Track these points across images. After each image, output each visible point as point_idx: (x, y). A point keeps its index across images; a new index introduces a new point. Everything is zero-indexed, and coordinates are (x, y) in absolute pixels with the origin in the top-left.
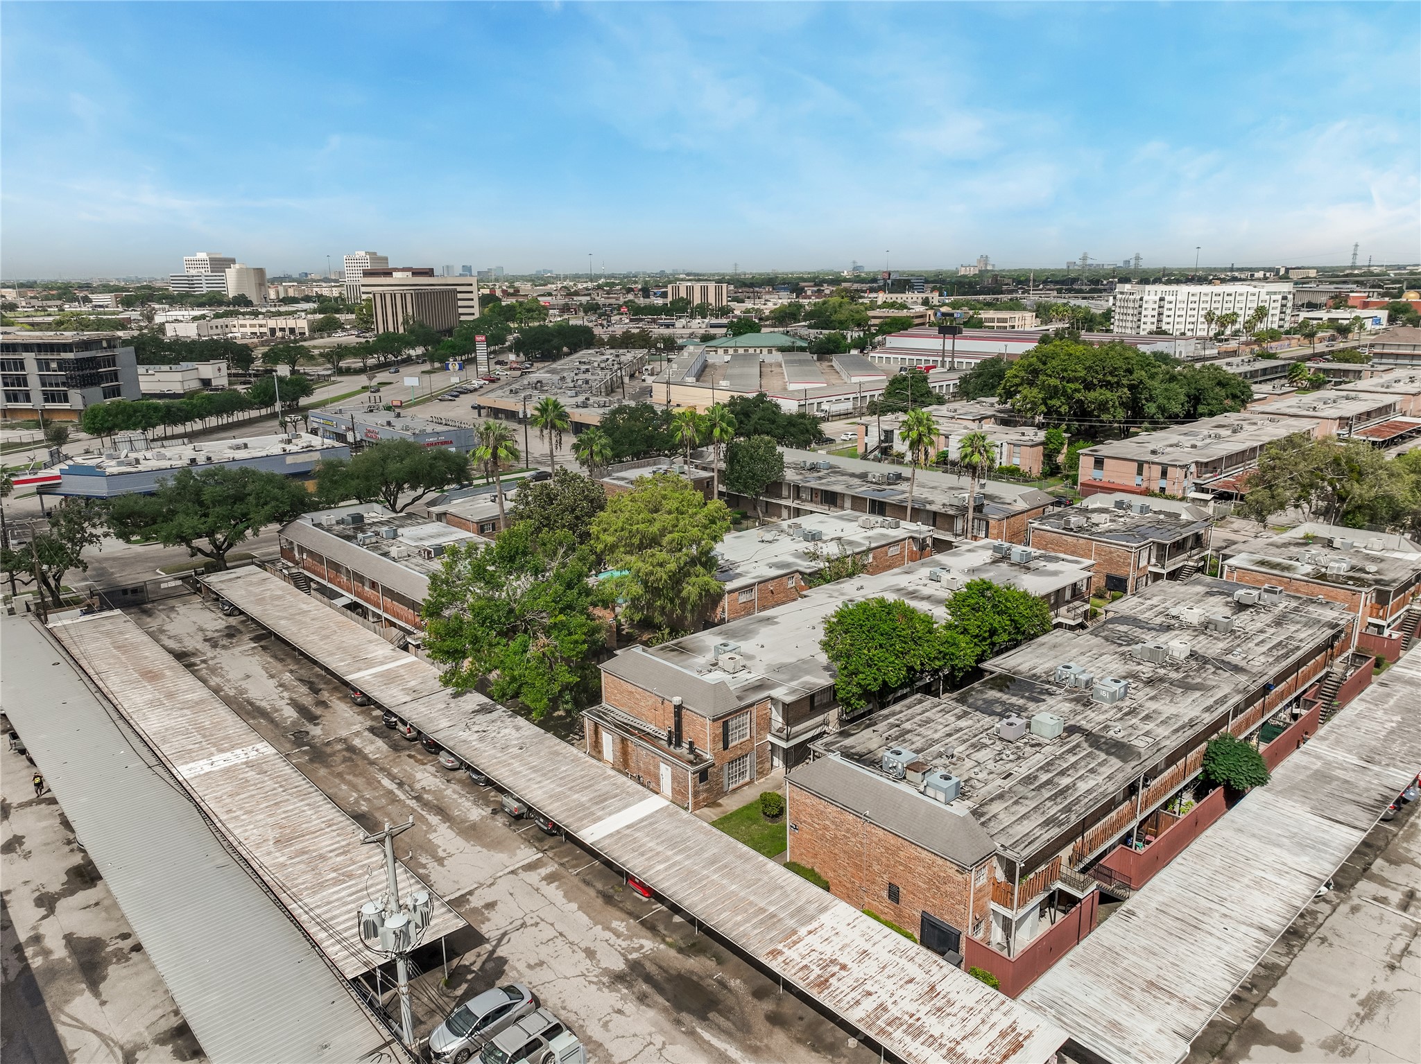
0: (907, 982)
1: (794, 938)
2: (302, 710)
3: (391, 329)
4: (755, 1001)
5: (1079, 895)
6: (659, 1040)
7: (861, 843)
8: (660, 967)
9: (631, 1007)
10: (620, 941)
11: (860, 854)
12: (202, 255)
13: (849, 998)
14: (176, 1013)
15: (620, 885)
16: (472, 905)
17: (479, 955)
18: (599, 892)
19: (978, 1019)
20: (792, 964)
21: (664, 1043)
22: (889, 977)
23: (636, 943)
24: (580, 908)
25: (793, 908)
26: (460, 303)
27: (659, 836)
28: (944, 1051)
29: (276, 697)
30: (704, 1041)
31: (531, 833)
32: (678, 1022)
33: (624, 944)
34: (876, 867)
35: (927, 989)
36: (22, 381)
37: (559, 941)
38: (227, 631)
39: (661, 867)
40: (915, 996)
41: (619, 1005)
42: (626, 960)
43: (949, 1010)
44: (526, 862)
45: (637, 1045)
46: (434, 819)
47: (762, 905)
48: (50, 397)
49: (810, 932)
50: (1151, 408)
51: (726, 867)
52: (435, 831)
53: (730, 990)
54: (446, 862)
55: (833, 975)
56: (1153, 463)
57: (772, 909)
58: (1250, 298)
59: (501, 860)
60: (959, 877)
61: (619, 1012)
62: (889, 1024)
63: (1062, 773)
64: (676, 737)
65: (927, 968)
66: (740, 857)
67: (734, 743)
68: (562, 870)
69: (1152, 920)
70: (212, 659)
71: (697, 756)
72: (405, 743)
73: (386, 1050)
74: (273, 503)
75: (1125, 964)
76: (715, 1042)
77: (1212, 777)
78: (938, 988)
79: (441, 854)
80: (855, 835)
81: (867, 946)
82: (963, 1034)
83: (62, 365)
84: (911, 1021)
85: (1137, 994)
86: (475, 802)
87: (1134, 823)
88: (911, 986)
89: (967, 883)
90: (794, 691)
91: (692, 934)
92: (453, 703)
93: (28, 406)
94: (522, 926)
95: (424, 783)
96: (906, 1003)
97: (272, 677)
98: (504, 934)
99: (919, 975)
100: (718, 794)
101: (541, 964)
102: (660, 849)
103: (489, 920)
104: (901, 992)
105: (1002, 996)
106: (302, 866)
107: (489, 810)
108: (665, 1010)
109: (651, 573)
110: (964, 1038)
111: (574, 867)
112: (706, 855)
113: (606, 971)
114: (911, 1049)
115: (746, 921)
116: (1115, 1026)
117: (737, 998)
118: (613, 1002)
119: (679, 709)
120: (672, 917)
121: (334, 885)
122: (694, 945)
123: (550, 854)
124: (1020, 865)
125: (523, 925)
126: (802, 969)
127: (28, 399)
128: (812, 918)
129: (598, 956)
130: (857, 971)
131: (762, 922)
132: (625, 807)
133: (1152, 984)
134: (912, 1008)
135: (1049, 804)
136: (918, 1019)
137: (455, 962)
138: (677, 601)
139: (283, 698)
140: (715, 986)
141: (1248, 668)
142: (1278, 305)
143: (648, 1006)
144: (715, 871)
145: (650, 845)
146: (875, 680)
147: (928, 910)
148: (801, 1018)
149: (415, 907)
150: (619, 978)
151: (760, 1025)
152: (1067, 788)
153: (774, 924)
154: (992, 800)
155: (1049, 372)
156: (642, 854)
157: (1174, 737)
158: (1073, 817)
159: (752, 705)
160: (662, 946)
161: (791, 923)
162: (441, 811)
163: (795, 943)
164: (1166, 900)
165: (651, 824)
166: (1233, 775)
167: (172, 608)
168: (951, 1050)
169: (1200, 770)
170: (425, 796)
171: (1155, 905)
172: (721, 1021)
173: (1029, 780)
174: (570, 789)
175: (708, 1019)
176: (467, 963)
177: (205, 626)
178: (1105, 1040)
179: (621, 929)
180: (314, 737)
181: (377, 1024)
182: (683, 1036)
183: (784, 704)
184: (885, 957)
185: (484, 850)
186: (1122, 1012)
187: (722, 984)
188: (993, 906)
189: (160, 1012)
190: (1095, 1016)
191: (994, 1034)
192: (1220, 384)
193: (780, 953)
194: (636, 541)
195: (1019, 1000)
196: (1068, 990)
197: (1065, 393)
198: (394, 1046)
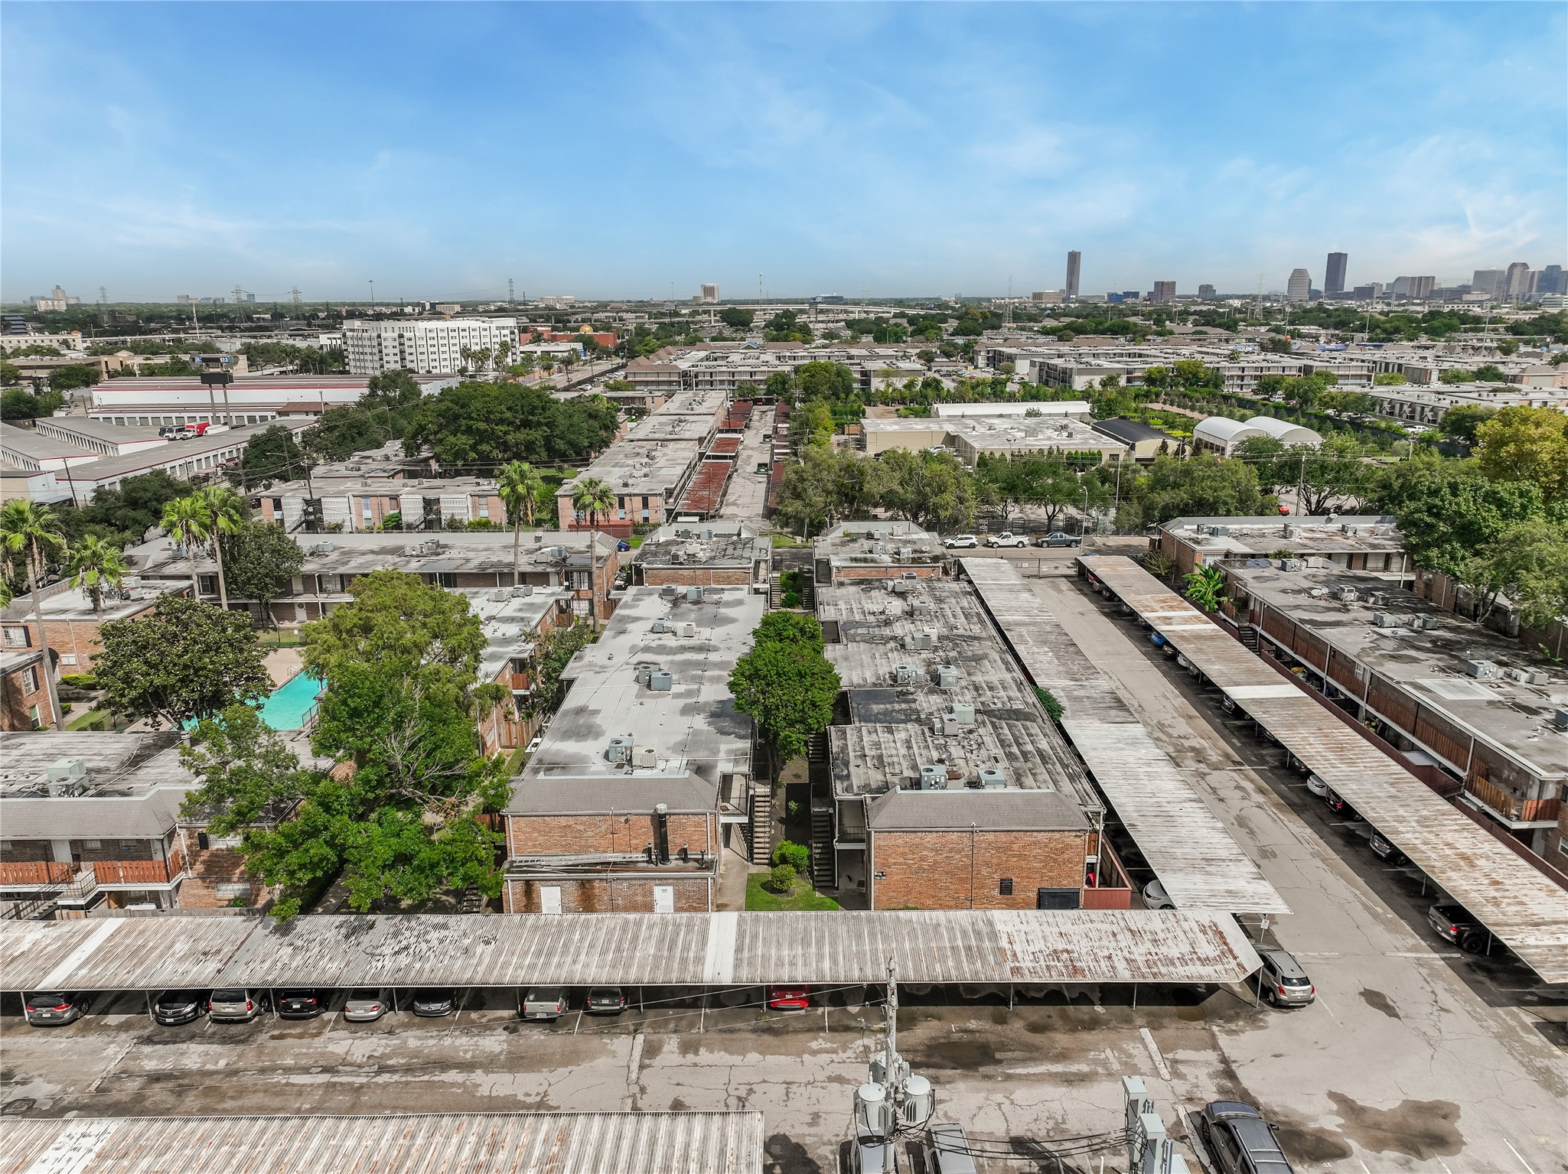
0: (1114, 936)
1: (1008, 953)
4: (1005, 1026)
6: (999, 1098)
7: (967, 856)
10: (843, 1055)
11: (965, 868)
13: (1104, 968)
15: (761, 1014)
18: (753, 1031)
20: (1038, 970)
21: (1007, 1097)
22: (1100, 940)
23: (857, 1046)
24: (763, 1054)
25: (970, 933)
28: (1198, 962)
30: (1026, 1075)
31: (590, 1025)
32: (988, 1077)
33: (850, 1054)
34: (985, 872)
35: (1129, 933)
37: (796, 1089)
40: (1132, 941)
43: (1160, 938)
44: (638, 1050)
46: (452, 1076)
47: (948, 945)
49: (1010, 943)
51: (874, 934)
53: (979, 1032)
54: (551, 1104)
55: (1071, 960)
56: (634, 495)
57: (959, 943)
62: (1150, 968)
64: (661, 851)
65: (1108, 921)
68: (686, 1035)
75: (1179, 855)
76: (1031, 1070)
78: (1134, 929)
79: (527, 1099)
80: (960, 851)
81: (1056, 929)
84: (1155, 958)
85: (1210, 869)
86: (469, 1035)
88: (1119, 937)
89: (1085, 843)
90: (736, 761)
95: (360, 1052)
96: (1135, 949)
99: (1112, 928)
101: (817, 1115)
102: (798, 951)
104: (1121, 944)
108: (965, 1076)
110: (1193, 948)
115: (959, 963)
117: (991, 1032)
119: (664, 818)
123: (647, 1030)
126: (1048, 969)
128: (994, 933)
129: (848, 1077)
130: (1078, 949)
131: (969, 956)
132: (704, 936)
133: (1206, 859)
134: (1143, 949)
135: (1050, 767)
136: (1156, 954)
140: (965, 1036)
141: (978, 635)
143: (949, 1082)
144: (873, 942)
145: (784, 953)
147: (1046, 885)
148: (1050, 1016)
151: (1036, 1039)
153: (979, 952)
154: (1018, 779)
157: (1026, 695)
158: (1076, 769)
161: (987, 944)
165: (754, 937)
168: (1199, 959)
172: (1010, 1055)
173: (1011, 757)
175: (1002, 1060)
179: (826, 1046)
182: (1008, 1083)
184: (1077, 930)
186: (1221, 884)
187: (966, 1031)
190: (1217, 893)
193: (1020, 968)
195: (1177, 908)
196: (1184, 887)
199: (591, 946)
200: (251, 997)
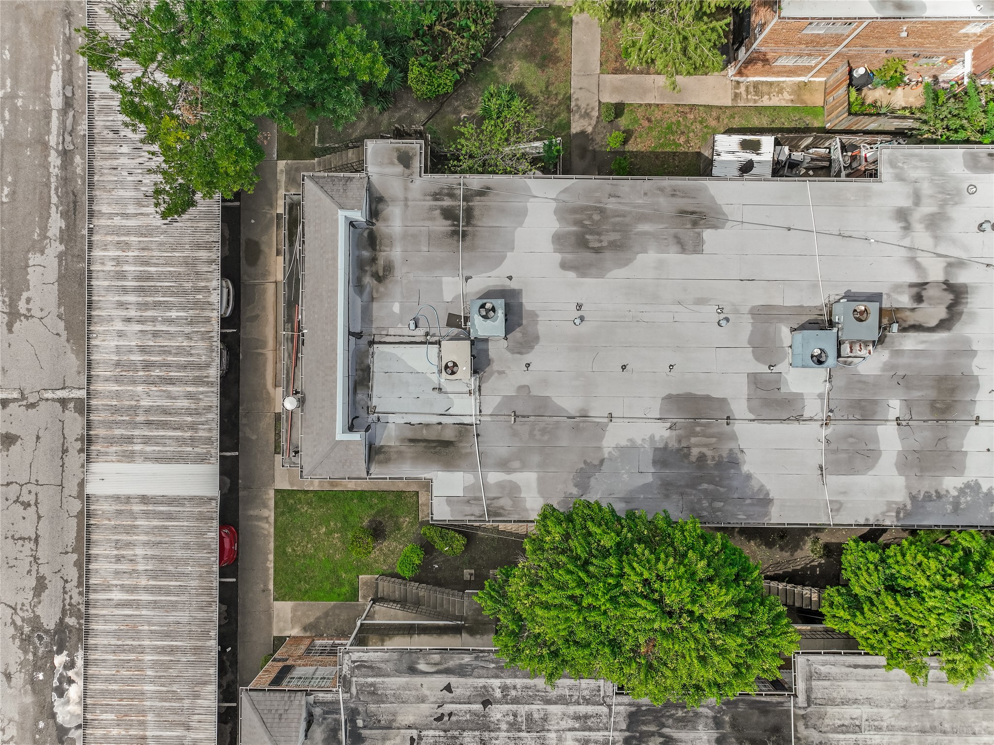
199: (156, 334)
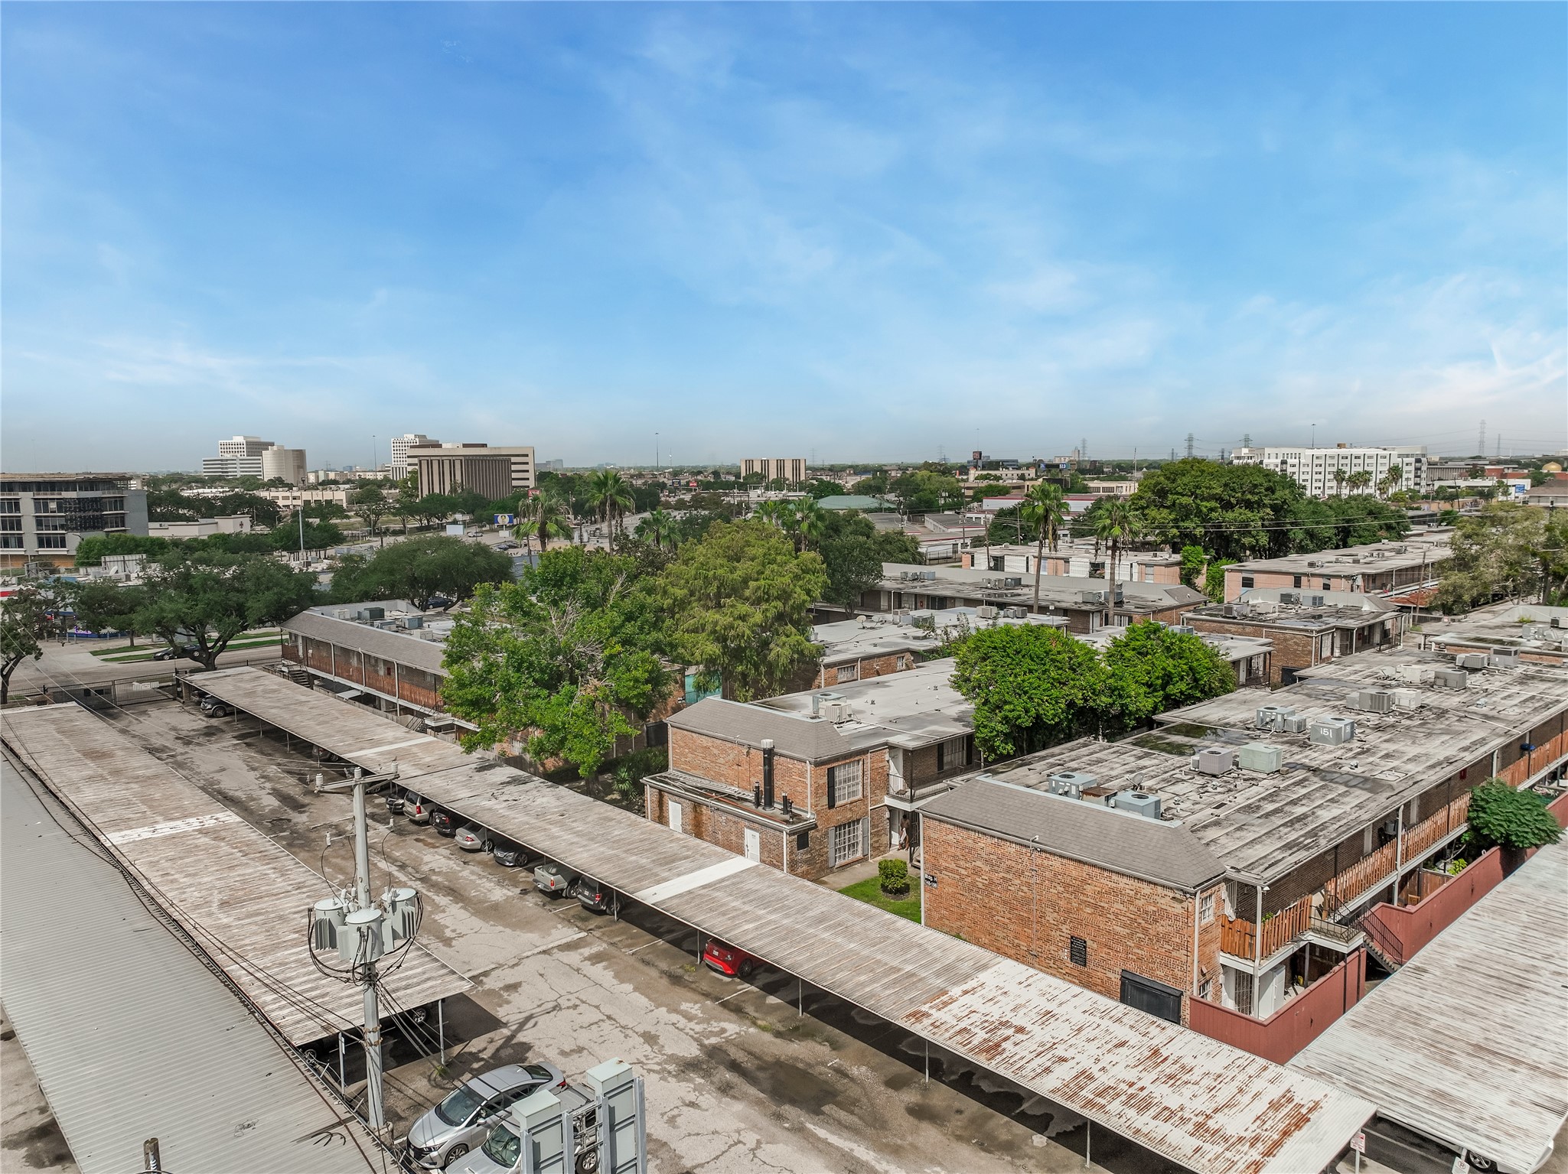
0: (1116, 1046)
1: (945, 998)
2: (286, 799)
3: (437, 491)
4: (890, 1091)
5: (1343, 949)
6: (751, 1138)
7: (1029, 885)
8: (750, 1053)
9: (708, 1100)
10: (692, 1025)
11: (1026, 902)
12: (240, 439)
13: (1034, 1064)
14: (43, 1110)
15: (693, 964)
16: (486, 987)
17: (492, 1041)
18: (663, 972)
19: (1232, 1088)
20: (944, 1027)
21: (759, 1142)
22: (1089, 1040)
23: (715, 1026)
24: (636, 989)
25: (938, 966)
26: (514, 475)
27: (747, 896)
28: (1190, 1127)
29: (256, 787)
30: (819, 1139)
31: (572, 912)
32: (779, 1117)
33: (698, 1028)
34: (1051, 917)
35: (1147, 1054)
36: (17, 523)
37: (607, 1025)
38: (206, 730)
39: (751, 926)
40: (1132, 1062)
41: (692, 1097)
42: (702, 1045)
43: (1185, 1078)
44: (564, 941)
45: (719, 1145)
46: (442, 900)
47: (895, 963)
48: (43, 542)
49: (966, 992)
50: (1297, 533)
51: (840, 925)
52: (444, 911)
53: (852, 1080)
54: (454, 943)
55: (1006, 1039)
56: (1313, 575)
57: (908, 968)
58: (1380, 461)
59: (530, 940)
60: (1178, 908)
61: (692, 1104)
62: (1099, 1095)
63: (1294, 803)
64: (766, 796)
65: (1143, 1030)
66: (859, 914)
67: (842, 802)
68: (613, 950)
69: (1454, 977)
70: (182, 754)
71: (794, 815)
72: (414, 828)
73: (341, 1129)
74: (275, 590)
75: (1433, 1024)
76: (834, 1139)
77: (1485, 832)
78: (1165, 1052)
79: (448, 933)
80: (1020, 874)
81: (1050, 1007)
82: (1214, 1106)
83: (62, 504)
84: (1131, 1091)
85: (1466, 1061)
86: (499, 883)
87: (1394, 878)
88: (1121, 1050)
89: (1189, 915)
90: (918, 738)
91: (794, 1017)
92: (477, 776)
93: (19, 551)
94: (554, 1008)
95: (434, 865)
96: (1120, 1069)
97: (254, 769)
98: (530, 1017)
99: (1134, 1038)
100: (821, 869)
101: (580, 1050)
102: (747, 908)
103: (508, 1002)
104: (1109, 1057)
105: (1261, 1061)
106: (254, 928)
107: (518, 890)
108: (759, 1103)
109: (732, 627)
110: (1216, 1111)
111: (629, 946)
112: (811, 914)
113: (672, 1058)
114: (1138, 1125)
115: (873, 981)
116: (1440, 1097)
117: (864, 1088)
118: (683, 1094)
119: (769, 755)
120: (765, 998)
121: (293, 946)
122: (796, 1028)
123: (597, 933)
124: (1262, 888)
125: (557, 1007)
126: (960, 1032)
127: (20, 545)
128: (967, 977)
129: (661, 1041)
130: (1041, 1034)
131: (895, 982)
132: (700, 868)
133: (1481, 1048)
134: (1131, 1075)
135: (1284, 830)
136: (1142, 1089)
137: (457, 1049)
138: (763, 669)
139: (264, 788)
140: (830, 1074)
141: (1501, 716)
142: (1412, 468)
143: (734, 1097)
144: (826, 929)
145: (733, 904)
146: (1027, 711)
147: (1131, 967)
148: (959, 1112)
149: (393, 904)
150: (689, 1066)
151: (901, 1120)
152: (1305, 816)
153: (914, 983)
154: (1205, 827)
155: (1179, 489)
156: (724, 914)
157: (1431, 772)
158: (1323, 842)
159: (864, 752)
160: (752, 1030)
161: (939, 982)
162: (455, 893)
163: (945, 1004)
164: (1466, 956)
165: (734, 884)
166: (1513, 827)
167: (144, 713)
168: (1199, 1126)
169: (1464, 827)
170: (434, 878)
171: (1452, 962)
172: (842, 1115)
173: (1249, 809)
174: (626, 852)
175: (823, 1113)
176: (474, 1050)
177: (180, 727)
178: (1433, 1114)
179: (693, 1011)
180: (296, 824)
181: (330, 1100)
182: (786, 1133)
183: (906, 751)
184: (1078, 1018)
185: (508, 930)
186: (1448, 1080)
187: (841, 1072)
188: (1224, 959)
189: (20, 1109)
190: (1408, 1085)
191: (1261, 1106)
192: (1370, 513)
193: (926, 1015)
194: (712, 590)
195: (1288, 1065)
196: (1357, 1054)
197: (1199, 513)
198: (352, 1125)
200: (422, 804)
